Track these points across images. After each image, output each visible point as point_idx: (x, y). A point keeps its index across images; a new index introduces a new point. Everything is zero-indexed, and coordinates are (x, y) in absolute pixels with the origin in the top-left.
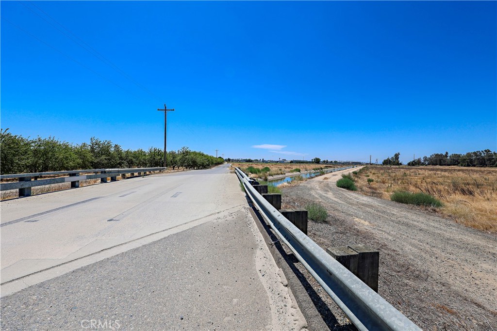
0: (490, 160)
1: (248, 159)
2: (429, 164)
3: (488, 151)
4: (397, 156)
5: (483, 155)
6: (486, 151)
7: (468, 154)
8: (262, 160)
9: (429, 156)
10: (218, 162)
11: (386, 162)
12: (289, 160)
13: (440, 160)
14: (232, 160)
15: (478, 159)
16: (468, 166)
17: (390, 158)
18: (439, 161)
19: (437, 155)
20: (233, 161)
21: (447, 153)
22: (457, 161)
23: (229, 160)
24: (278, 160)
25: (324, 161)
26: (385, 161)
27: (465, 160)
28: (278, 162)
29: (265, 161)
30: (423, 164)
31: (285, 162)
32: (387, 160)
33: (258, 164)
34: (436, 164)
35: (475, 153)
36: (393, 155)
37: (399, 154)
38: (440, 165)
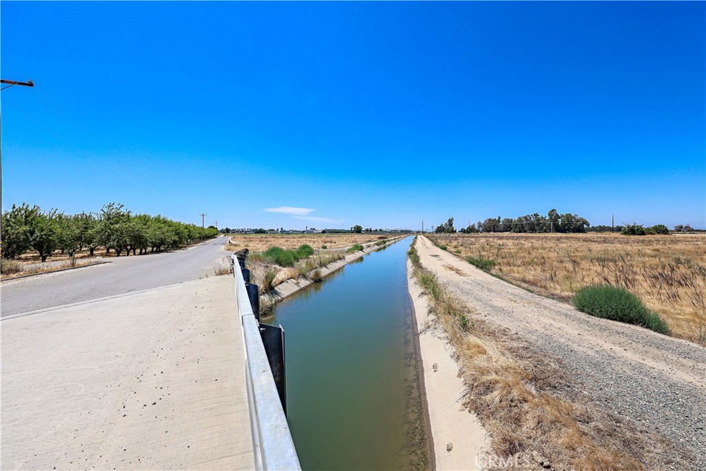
0: (538, 224)
1: (258, 229)
2: (483, 231)
3: (536, 215)
4: (450, 221)
5: (532, 219)
6: (535, 215)
7: (519, 218)
8: (280, 230)
9: (483, 222)
10: (206, 235)
11: (440, 230)
12: (320, 229)
13: (494, 226)
14: (233, 230)
15: (529, 224)
16: (520, 232)
17: (444, 224)
18: (492, 227)
19: (490, 220)
20: (234, 232)
21: (499, 218)
22: (509, 227)
23: (227, 231)
24: (305, 229)
25: (367, 230)
26: (438, 228)
27: (517, 225)
28: (304, 232)
29: (285, 231)
30: (478, 231)
31: (314, 231)
32: (440, 227)
33: (276, 235)
34: (490, 231)
35: (525, 218)
36: (447, 221)
37: (453, 219)
38: (494, 232)
